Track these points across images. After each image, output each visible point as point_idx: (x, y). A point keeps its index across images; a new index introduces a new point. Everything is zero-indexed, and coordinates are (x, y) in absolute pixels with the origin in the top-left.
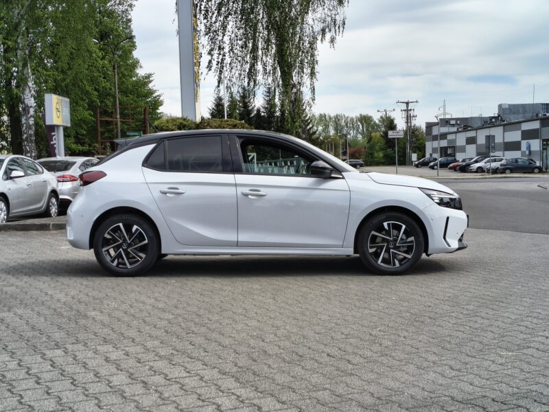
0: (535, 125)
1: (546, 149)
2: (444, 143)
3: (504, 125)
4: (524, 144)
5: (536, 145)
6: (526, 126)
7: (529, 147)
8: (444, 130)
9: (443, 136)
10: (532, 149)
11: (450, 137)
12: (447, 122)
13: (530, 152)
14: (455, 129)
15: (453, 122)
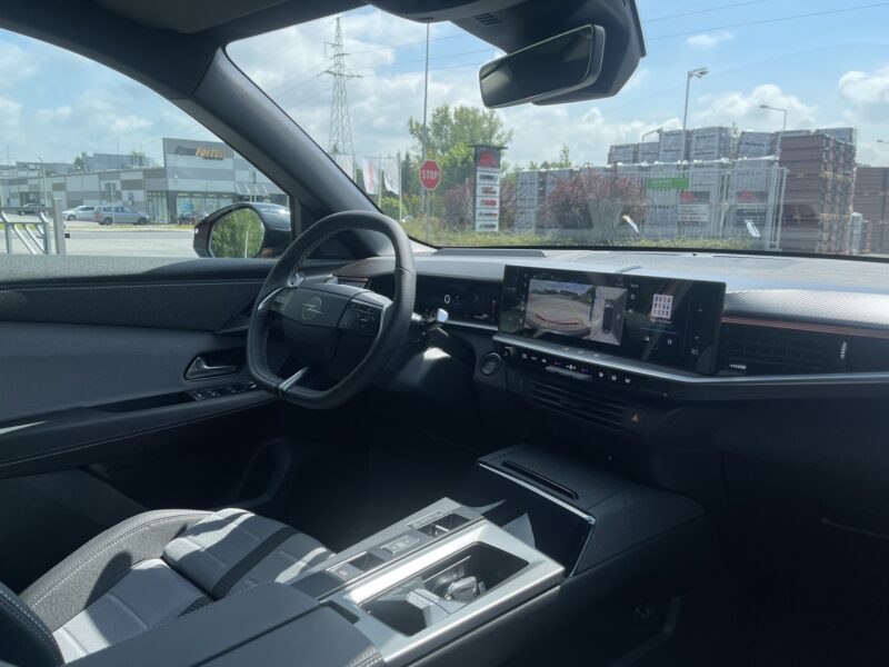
0: (139, 176)
1: (152, 200)
2: (24, 188)
3: (99, 173)
4: (125, 194)
5: (140, 195)
6: (125, 176)
7: (131, 198)
8: (22, 174)
9: (23, 181)
10: (136, 199)
11: (31, 182)
12: (25, 166)
13: (133, 203)
14: (35, 174)
15: (32, 167)
